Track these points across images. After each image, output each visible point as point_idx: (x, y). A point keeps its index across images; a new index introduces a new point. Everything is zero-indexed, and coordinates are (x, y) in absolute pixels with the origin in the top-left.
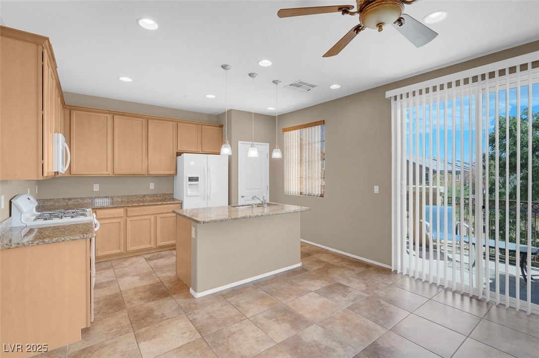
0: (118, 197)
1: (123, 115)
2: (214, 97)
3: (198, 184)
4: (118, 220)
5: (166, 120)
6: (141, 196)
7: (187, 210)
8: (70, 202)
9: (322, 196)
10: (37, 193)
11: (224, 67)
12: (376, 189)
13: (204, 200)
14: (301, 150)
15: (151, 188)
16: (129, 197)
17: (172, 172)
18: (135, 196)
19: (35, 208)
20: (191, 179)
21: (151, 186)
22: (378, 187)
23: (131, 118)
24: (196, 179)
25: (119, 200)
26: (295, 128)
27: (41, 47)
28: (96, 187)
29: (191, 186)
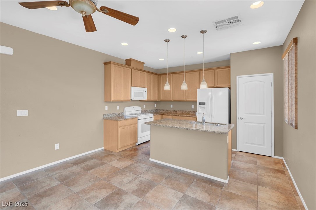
0: (179, 111)
3: (205, 107)
8: (164, 111)
9: (296, 127)
10: (155, 106)
13: (210, 117)
17: (195, 100)
18: (185, 111)
20: (201, 104)
21: (192, 107)
23: (179, 74)
24: (204, 104)
27: (112, 64)
28: (172, 106)
29: (202, 108)
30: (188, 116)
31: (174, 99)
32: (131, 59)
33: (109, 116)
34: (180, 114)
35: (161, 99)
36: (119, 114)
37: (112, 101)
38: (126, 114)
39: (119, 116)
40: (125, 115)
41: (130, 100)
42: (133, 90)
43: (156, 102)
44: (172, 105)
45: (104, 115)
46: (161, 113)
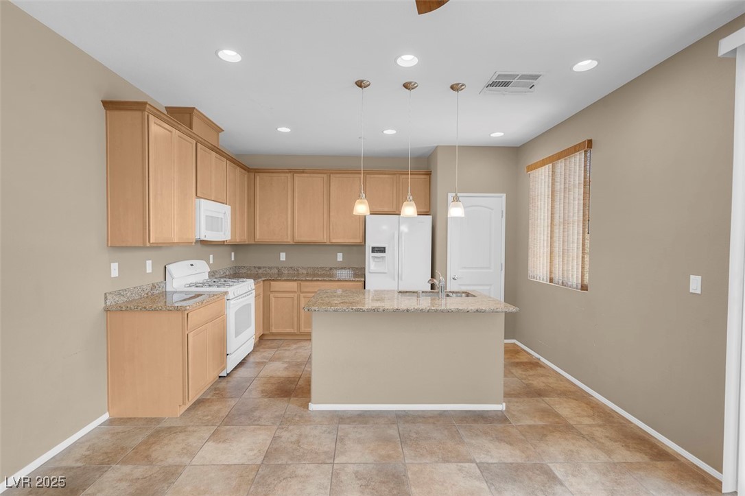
0: (303, 268)
1: (303, 172)
2: (394, 132)
3: (385, 257)
4: (292, 295)
5: (351, 173)
6: (327, 269)
7: (369, 290)
8: (260, 271)
9: (584, 287)
10: (233, 259)
11: (360, 84)
12: (695, 283)
13: (394, 280)
14: (553, 200)
15: (338, 260)
16: (314, 269)
17: (359, 240)
18: (321, 268)
19: (207, 274)
20: (374, 250)
22: (699, 278)
23: (312, 175)
24: (382, 250)
25: (305, 272)
26: (543, 163)
27: (146, 113)
28: (283, 256)
29: (376, 260)
30: (325, 279)
31: (298, 239)
32: (194, 108)
33: (125, 299)
34: (307, 274)
35: (258, 237)
36: (154, 287)
37: (148, 245)
38: (175, 285)
39: (152, 295)
40: (167, 290)
41: (195, 241)
42: (202, 208)
43: (236, 247)
44: (284, 254)
45: (109, 297)
46: (266, 275)
